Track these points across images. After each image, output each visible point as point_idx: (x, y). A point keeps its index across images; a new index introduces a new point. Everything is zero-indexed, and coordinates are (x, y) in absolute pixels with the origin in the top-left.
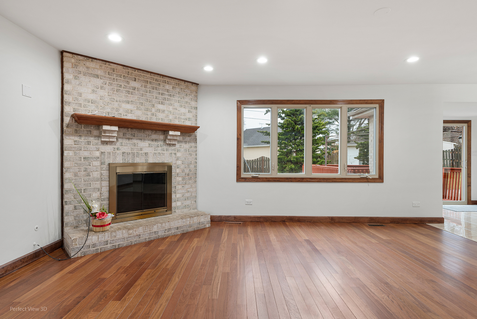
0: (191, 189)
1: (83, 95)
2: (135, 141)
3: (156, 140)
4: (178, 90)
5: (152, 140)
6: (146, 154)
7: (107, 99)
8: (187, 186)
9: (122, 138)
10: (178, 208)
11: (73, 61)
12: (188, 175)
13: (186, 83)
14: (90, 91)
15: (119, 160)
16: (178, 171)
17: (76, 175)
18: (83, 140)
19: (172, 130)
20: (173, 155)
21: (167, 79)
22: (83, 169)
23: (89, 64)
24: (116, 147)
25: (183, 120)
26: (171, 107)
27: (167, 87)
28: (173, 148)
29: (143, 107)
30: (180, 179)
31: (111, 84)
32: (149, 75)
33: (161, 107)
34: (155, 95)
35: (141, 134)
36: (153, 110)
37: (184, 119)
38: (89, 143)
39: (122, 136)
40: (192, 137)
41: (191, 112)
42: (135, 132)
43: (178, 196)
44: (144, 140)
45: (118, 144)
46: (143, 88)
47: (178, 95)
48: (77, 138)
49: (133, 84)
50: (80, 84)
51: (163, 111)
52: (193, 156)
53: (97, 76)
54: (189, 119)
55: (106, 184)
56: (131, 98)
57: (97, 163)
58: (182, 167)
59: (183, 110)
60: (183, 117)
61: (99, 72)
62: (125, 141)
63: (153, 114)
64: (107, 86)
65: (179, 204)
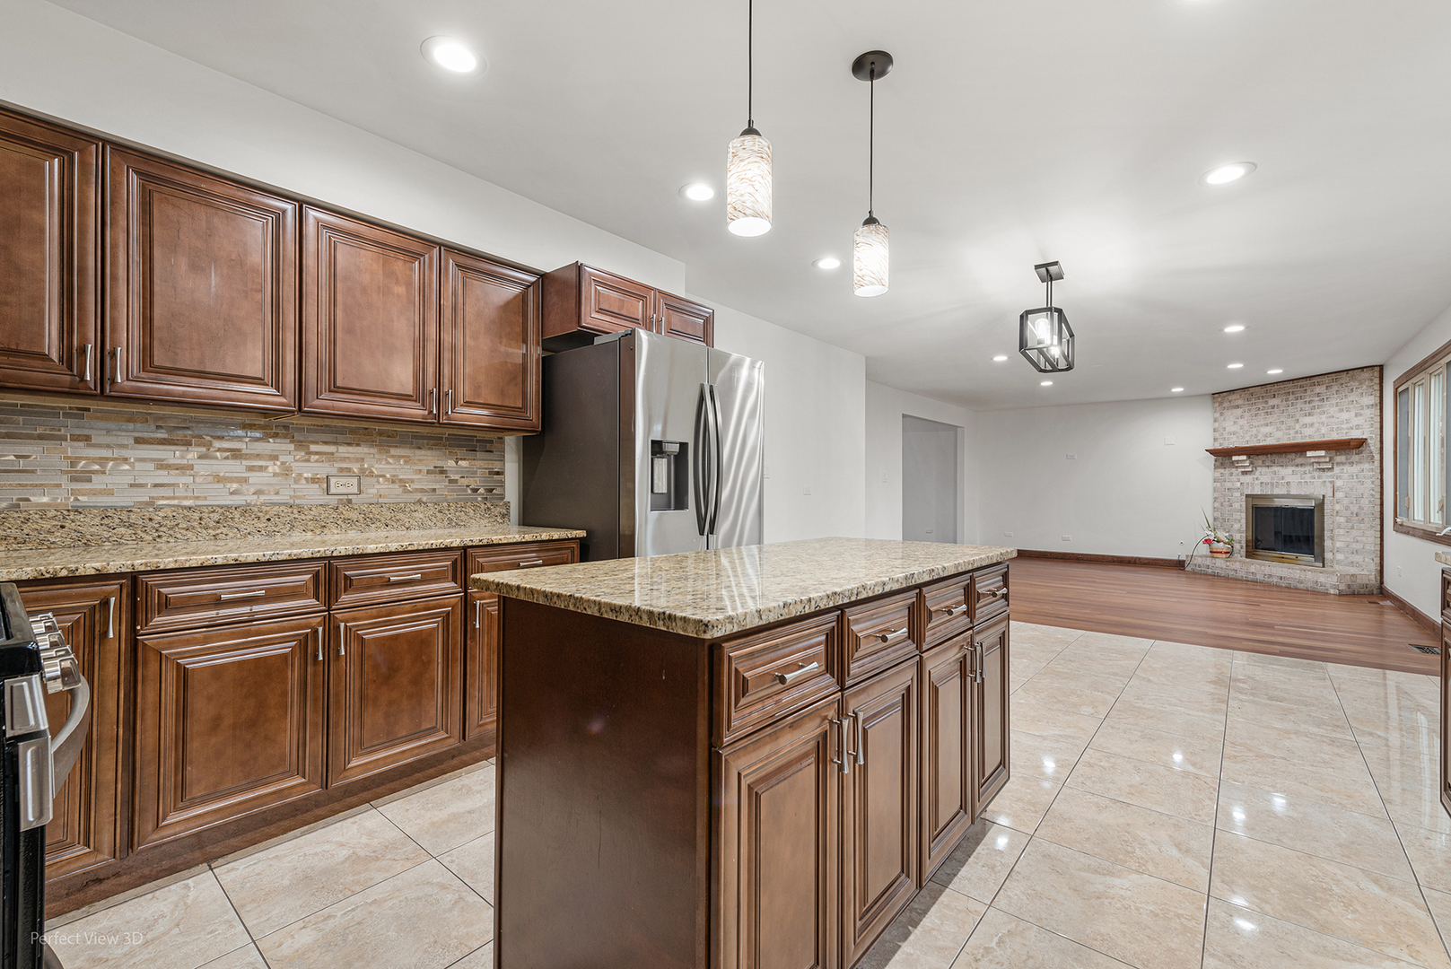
0: (1364, 539)
1: (1227, 429)
2: (1275, 468)
3: (1301, 465)
4: (1335, 388)
5: (1297, 466)
6: (1288, 483)
7: (1246, 428)
8: (1354, 533)
9: (1261, 466)
10: (1339, 562)
11: (1220, 399)
12: (1357, 515)
13: (1350, 372)
14: (1232, 423)
15: (1257, 491)
16: (1337, 507)
17: (1222, 505)
18: (1227, 472)
19: (1309, 450)
20: (1328, 484)
21: (1316, 380)
22: (1227, 500)
23: (1232, 397)
24: (1255, 477)
25: (1344, 432)
26: (1323, 417)
27: (1318, 389)
28: (1330, 473)
29: (1283, 427)
30: (1342, 520)
31: (1249, 410)
32: (1291, 384)
33: (1308, 420)
34: (1299, 406)
35: (1282, 459)
36: (1297, 427)
37: (1347, 429)
38: (1231, 474)
39: (1261, 464)
40: (1365, 454)
41: (1361, 415)
42: (1275, 457)
43: (1338, 544)
44: (1287, 466)
45: (1257, 473)
46: (1284, 403)
47: (1336, 396)
48: (1222, 471)
49: (1272, 402)
50: (1224, 420)
51: (1312, 425)
52: (1365, 485)
53: (1238, 407)
54: (1358, 427)
55: (1244, 515)
56: (1270, 419)
57: (1238, 494)
58: (1346, 501)
59: (1345, 416)
60: (1345, 426)
61: (1240, 402)
62: (1264, 470)
63: (1297, 433)
64: (1246, 414)
65: (1340, 556)
